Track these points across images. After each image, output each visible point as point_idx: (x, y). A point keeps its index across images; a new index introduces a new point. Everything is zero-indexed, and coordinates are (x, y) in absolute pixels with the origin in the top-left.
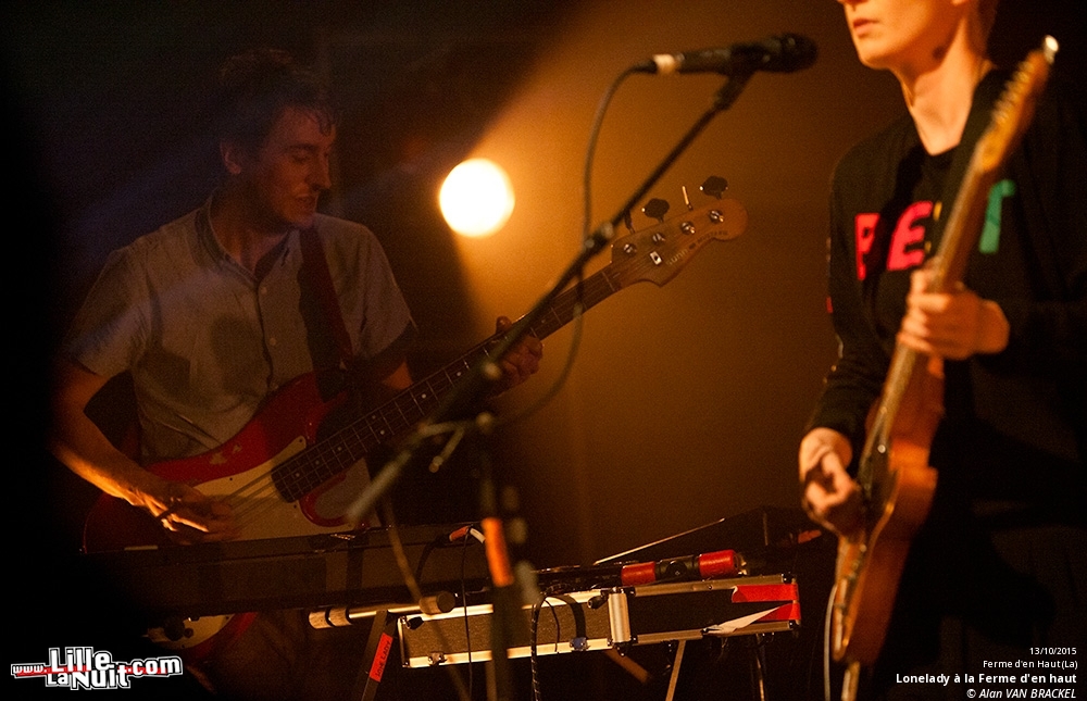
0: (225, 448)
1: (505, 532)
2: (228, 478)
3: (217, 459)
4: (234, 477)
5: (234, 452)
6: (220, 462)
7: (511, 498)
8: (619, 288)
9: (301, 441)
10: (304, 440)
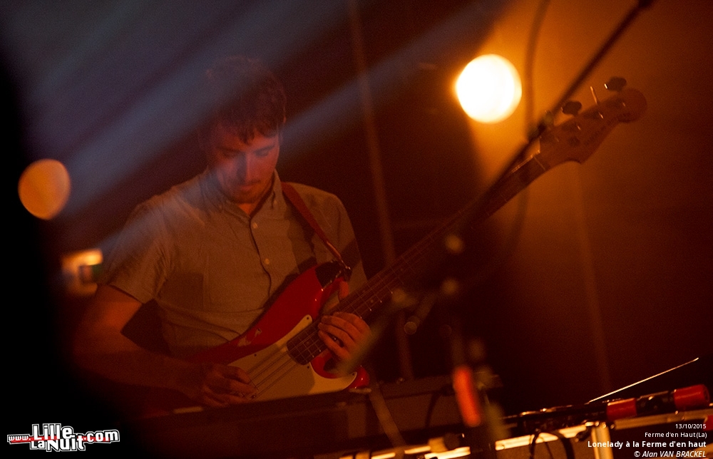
0: (249, 333)
1: (474, 379)
2: (253, 355)
3: (243, 342)
4: (257, 353)
5: (256, 335)
6: (245, 344)
7: (477, 350)
8: (548, 168)
9: (308, 318)
10: (310, 317)
